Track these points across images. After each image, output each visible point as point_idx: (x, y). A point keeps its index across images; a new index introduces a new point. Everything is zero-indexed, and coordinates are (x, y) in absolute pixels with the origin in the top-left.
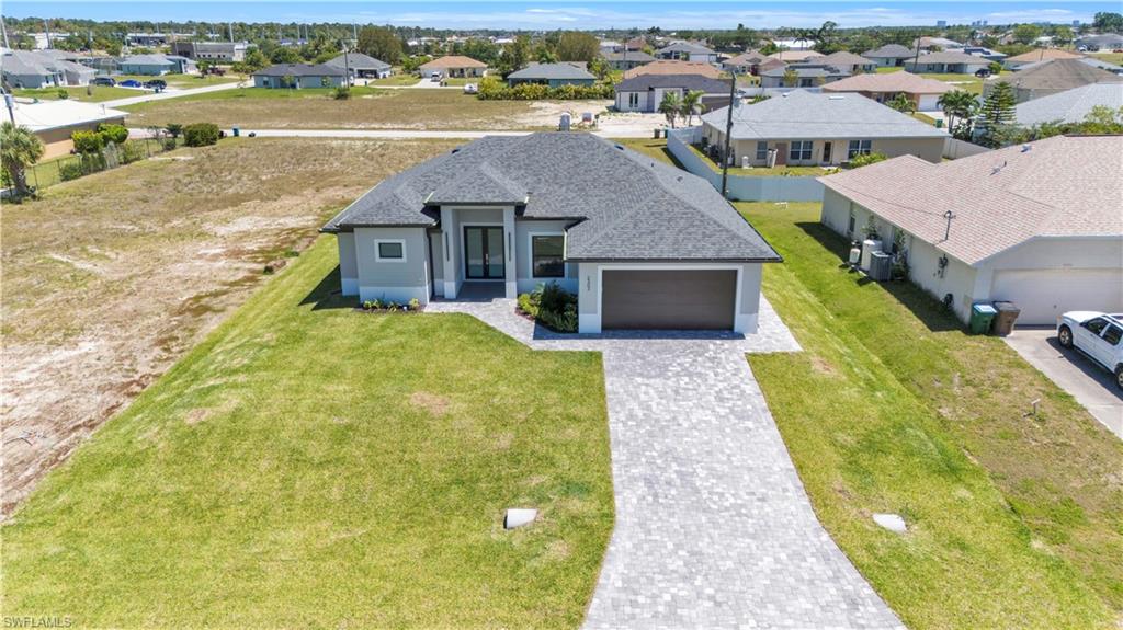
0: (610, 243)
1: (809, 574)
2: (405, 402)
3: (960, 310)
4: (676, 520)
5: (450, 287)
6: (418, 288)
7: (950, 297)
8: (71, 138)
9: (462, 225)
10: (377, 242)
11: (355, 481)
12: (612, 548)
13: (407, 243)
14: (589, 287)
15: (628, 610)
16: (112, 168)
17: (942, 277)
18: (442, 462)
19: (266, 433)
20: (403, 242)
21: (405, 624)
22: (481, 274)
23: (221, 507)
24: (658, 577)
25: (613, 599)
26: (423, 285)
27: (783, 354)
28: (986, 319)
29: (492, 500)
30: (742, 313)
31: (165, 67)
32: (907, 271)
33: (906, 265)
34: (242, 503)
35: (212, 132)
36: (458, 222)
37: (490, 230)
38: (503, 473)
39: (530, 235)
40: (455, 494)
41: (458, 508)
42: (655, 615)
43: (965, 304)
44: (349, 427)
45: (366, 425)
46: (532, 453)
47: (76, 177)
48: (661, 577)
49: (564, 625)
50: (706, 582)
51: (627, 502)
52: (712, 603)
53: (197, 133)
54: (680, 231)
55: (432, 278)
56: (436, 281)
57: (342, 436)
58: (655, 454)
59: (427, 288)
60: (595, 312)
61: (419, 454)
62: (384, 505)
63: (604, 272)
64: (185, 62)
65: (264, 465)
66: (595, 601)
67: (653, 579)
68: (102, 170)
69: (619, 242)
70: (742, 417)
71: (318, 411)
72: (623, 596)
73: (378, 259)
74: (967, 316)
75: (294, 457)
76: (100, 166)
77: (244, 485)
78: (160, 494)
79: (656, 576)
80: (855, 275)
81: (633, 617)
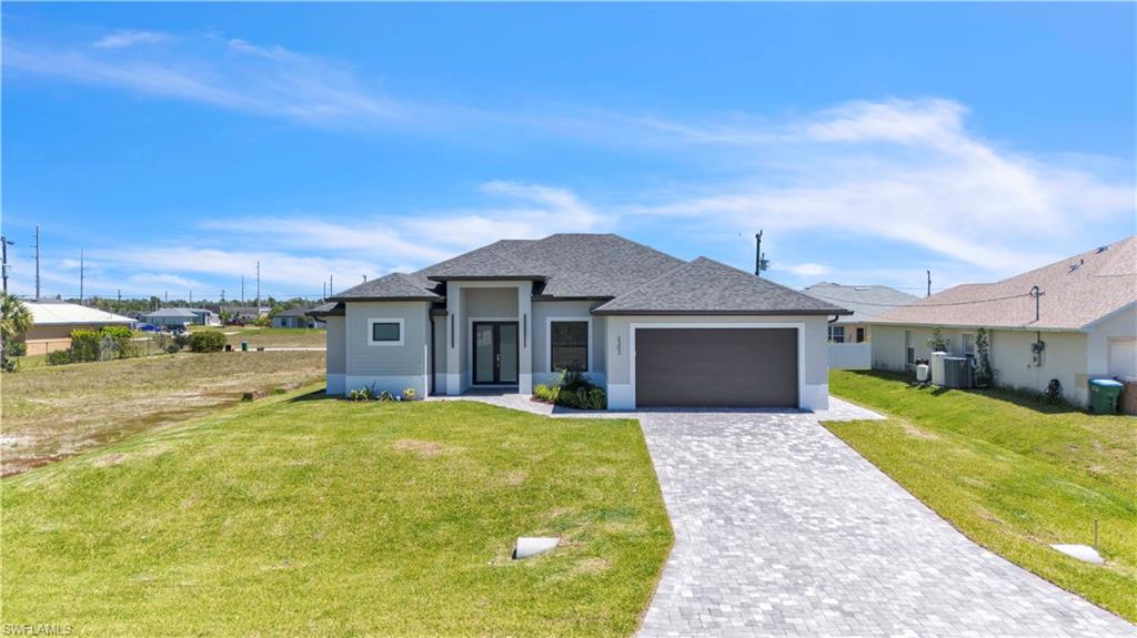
0: (643, 297)
1: (981, 588)
2: (387, 447)
3: (1072, 394)
4: (763, 539)
5: (453, 379)
6: (417, 377)
7: (1055, 384)
8: (70, 336)
9: (471, 320)
10: (371, 322)
11: (308, 518)
12: (672, 562)
13: (406, 322)
14: (619, 350)
15: (707, 618)
16: (105, 360)
17: (1039, 365)
18: (428, 500)
19: (196, 476)
20: (401, 321)
21: (351, 633)
22: (491, 379)
23: (112, 545)
24: (745, 588)
25: (680, 608)
26: (420, 373)
27: (867, 421)
28: (1111, 394)
29: (496, 535)
30: (807, 383)
31: (188, 319)
32: (992, 377)
33: (989, 370)
34: (143, 541)
35: (219, 340)
36: (467, 316)
37: (502, 327)
38: (513, 508)
39: (549, 320)
40: (444, 531)
41: (448, 543)
42: (752, 624)
43: (1077, 385)
44: (309, 468)
45: (332, 466)
46: (552, 488)
47: (63, 363)
48: (750, 588)
49: (607, 635)
50: (823, 594)
51: (687, 525)
52: (837, 614)
53: (202, 339)
54: (726, 289)
55: (433, 371)
56: (437, 375)
57: (301, 476)
58: (720, 488)
59: (426, 378)
60: (628, 382)
61: (399, 493)
62: (344, 541)
63: (638, 331)
64: (209, 314)
65: (185, 504)
66: (654, 610)
67: (740, 590)
68: (95, 360)
69: (654, 298)
70: (830, 462)
71: (271, 454)
72: (697, 606)
73: (371, 342)
74: (1084, 396)
75: (230, 495)
76: (93, 356)
77: (152, 522)
78: (32, 532)
79: (743, 587)
80: (929, 390)
81: (717, 625)
